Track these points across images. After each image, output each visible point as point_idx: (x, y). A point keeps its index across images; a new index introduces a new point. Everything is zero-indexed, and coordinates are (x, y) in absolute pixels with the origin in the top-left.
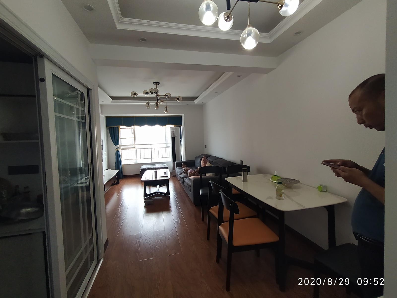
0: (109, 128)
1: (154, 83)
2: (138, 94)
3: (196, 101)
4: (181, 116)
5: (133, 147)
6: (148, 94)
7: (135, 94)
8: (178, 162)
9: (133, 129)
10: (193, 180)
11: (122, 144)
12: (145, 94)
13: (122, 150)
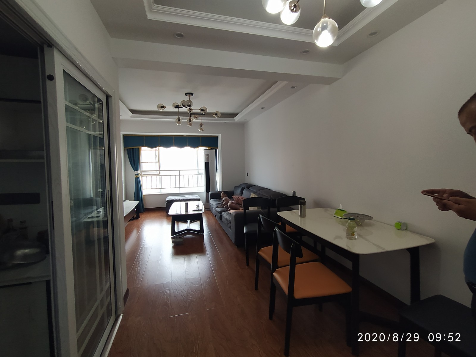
0: (127, 149)
1: (186, 94)
2: (166, 107)
3: (237, 118)
4: (218, 136)
5: (157, 173)
6: (179, 107)
7: (163, 107)
8: (213, 192)
9: (157, 151)
10: (234, 215)
11: (143, 170)
12: (175, 107)
13: (143, 177)
